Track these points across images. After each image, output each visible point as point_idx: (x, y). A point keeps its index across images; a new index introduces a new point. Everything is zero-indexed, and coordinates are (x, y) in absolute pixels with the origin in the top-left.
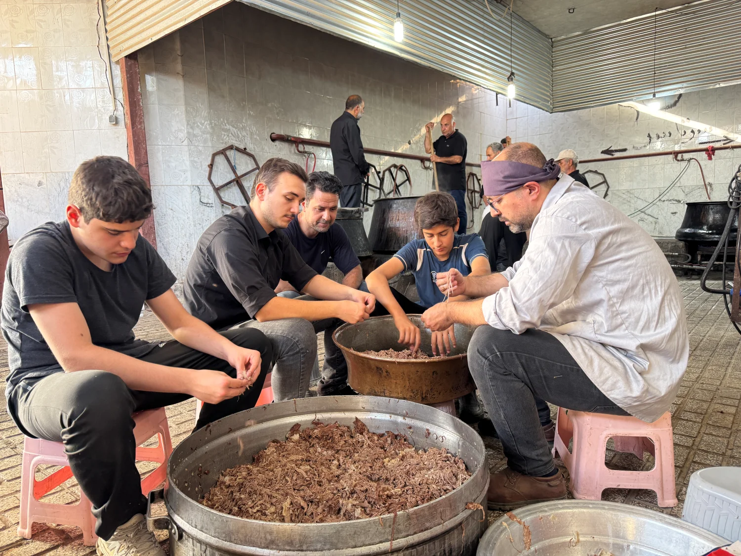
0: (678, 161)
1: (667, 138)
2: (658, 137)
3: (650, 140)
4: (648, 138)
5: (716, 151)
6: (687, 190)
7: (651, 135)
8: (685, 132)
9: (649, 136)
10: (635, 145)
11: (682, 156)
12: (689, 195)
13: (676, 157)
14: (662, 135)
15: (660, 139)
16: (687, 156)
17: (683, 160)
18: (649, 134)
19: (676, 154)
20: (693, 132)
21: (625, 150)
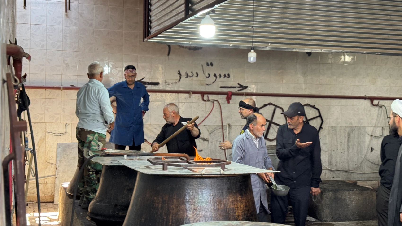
0: (205, 101)
1: (195, 78)
2: (187, 76)
3: (180, 77)
4: (179, 76)
5: (233, 97)
6: (210, 130)
7: (181, 73)
8: (209, 75)
9: (179, 73)
10: (167, 81)
11: (208, 96)
12: (212, 134)
13: (203, 97)
14: (190, 74)
15: (189, 78)
16: (212, 97)
17: (209, 100)
18: (179, 71)
19: (203, 94)
20: (215, 75)
21: (157, 84)
